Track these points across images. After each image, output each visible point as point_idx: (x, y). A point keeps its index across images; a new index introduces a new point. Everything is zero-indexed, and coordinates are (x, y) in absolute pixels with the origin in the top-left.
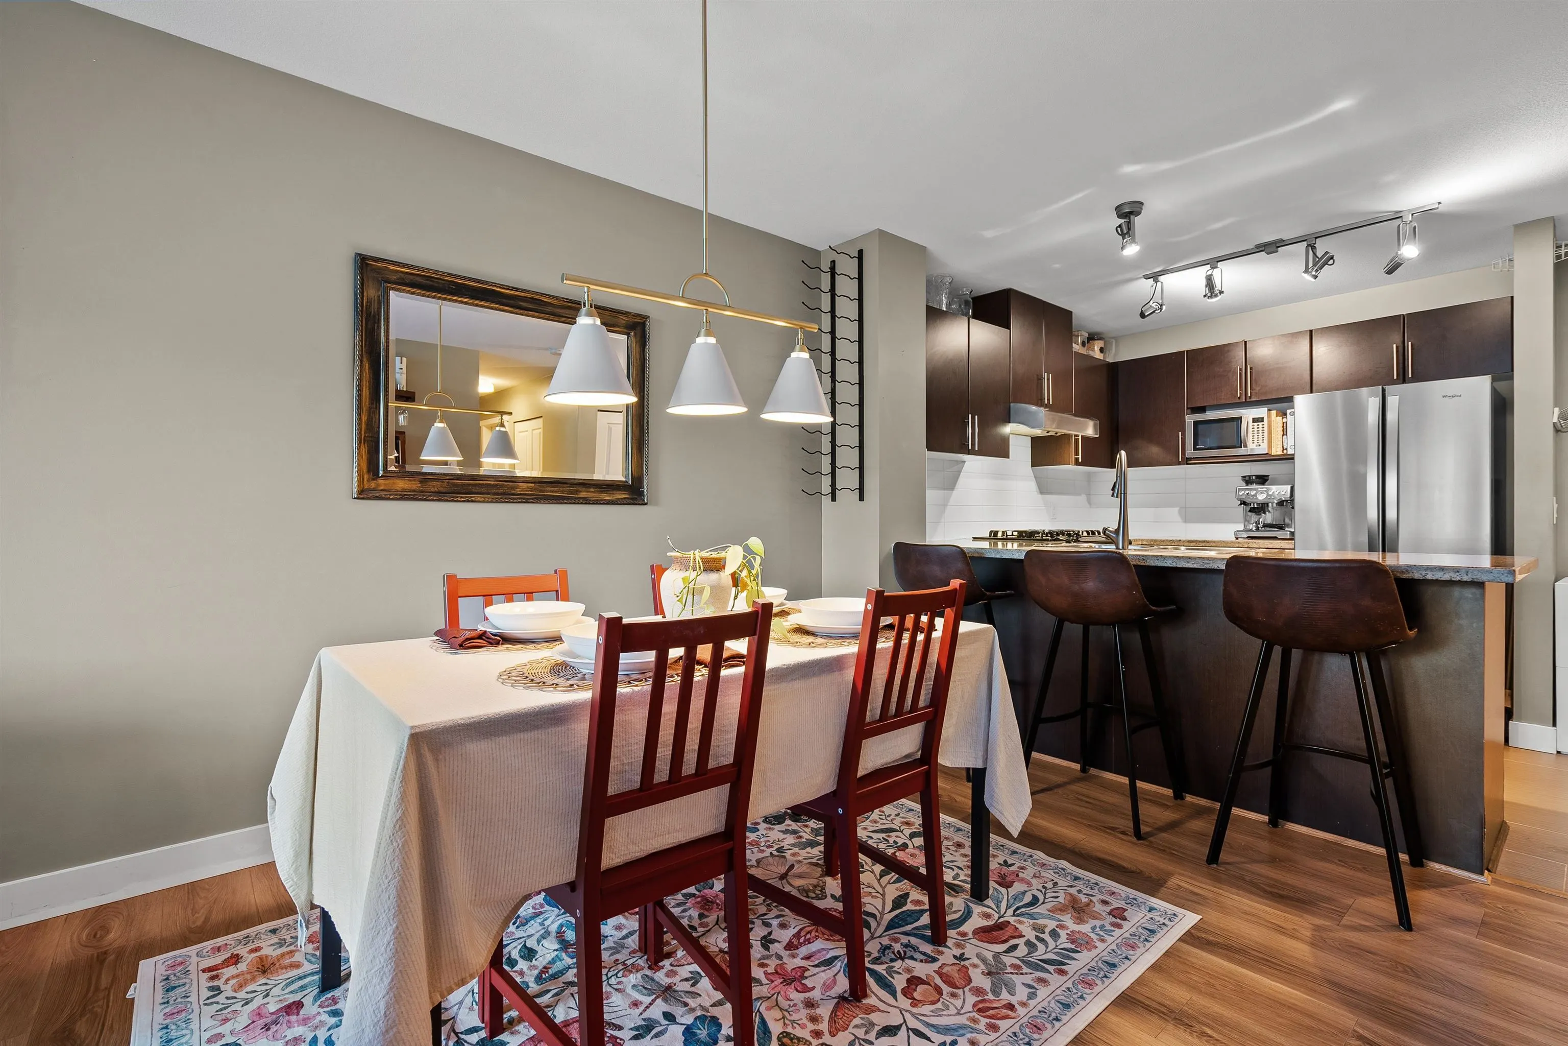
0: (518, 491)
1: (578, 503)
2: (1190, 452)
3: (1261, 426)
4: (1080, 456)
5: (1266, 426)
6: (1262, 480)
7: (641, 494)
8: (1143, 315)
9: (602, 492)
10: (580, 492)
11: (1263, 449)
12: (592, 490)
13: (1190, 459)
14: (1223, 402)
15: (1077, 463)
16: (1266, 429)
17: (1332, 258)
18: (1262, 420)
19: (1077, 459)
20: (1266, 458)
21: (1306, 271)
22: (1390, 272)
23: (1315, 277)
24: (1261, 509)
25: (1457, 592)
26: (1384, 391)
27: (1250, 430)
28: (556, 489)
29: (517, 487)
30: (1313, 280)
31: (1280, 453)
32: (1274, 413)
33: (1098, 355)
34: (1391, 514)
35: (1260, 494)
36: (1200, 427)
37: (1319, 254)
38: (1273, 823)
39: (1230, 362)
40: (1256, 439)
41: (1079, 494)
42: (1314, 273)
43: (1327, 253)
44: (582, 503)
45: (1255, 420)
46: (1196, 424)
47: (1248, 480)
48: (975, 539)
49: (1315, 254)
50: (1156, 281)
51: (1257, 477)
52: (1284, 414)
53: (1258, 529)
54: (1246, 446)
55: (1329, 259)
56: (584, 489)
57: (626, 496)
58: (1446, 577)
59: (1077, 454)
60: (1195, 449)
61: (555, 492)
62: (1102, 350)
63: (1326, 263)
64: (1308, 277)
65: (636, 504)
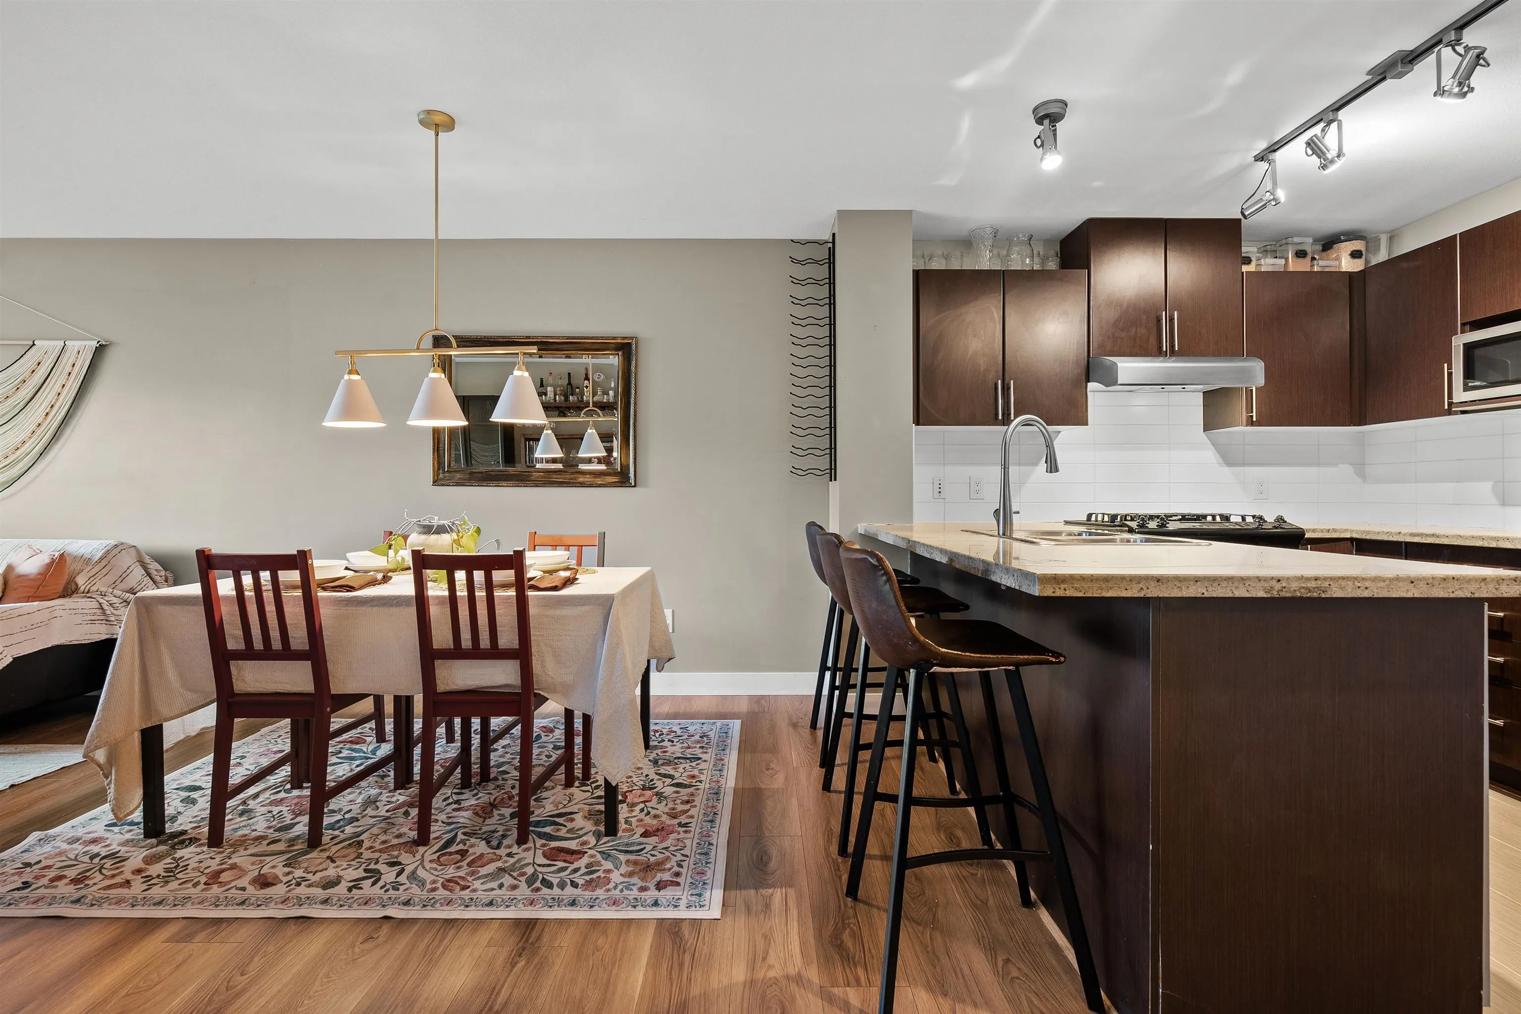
0: (533, 478)
1: (575, 487)
4: (1256, 414)
7: (628, 479)
9: (596, 477)
10: (578, 478)
12: (588, 476)
15: (1251, 423)
19: (1252, 418)
28: (559, 476)
29: (532, 476)
44: (578, 487)
48: (1067, 523)
50: (1270, 162)
56: (581, 476)
57: (617, 480)
59: (1251, 410)
61: (559, 478)
65: (624, 487)
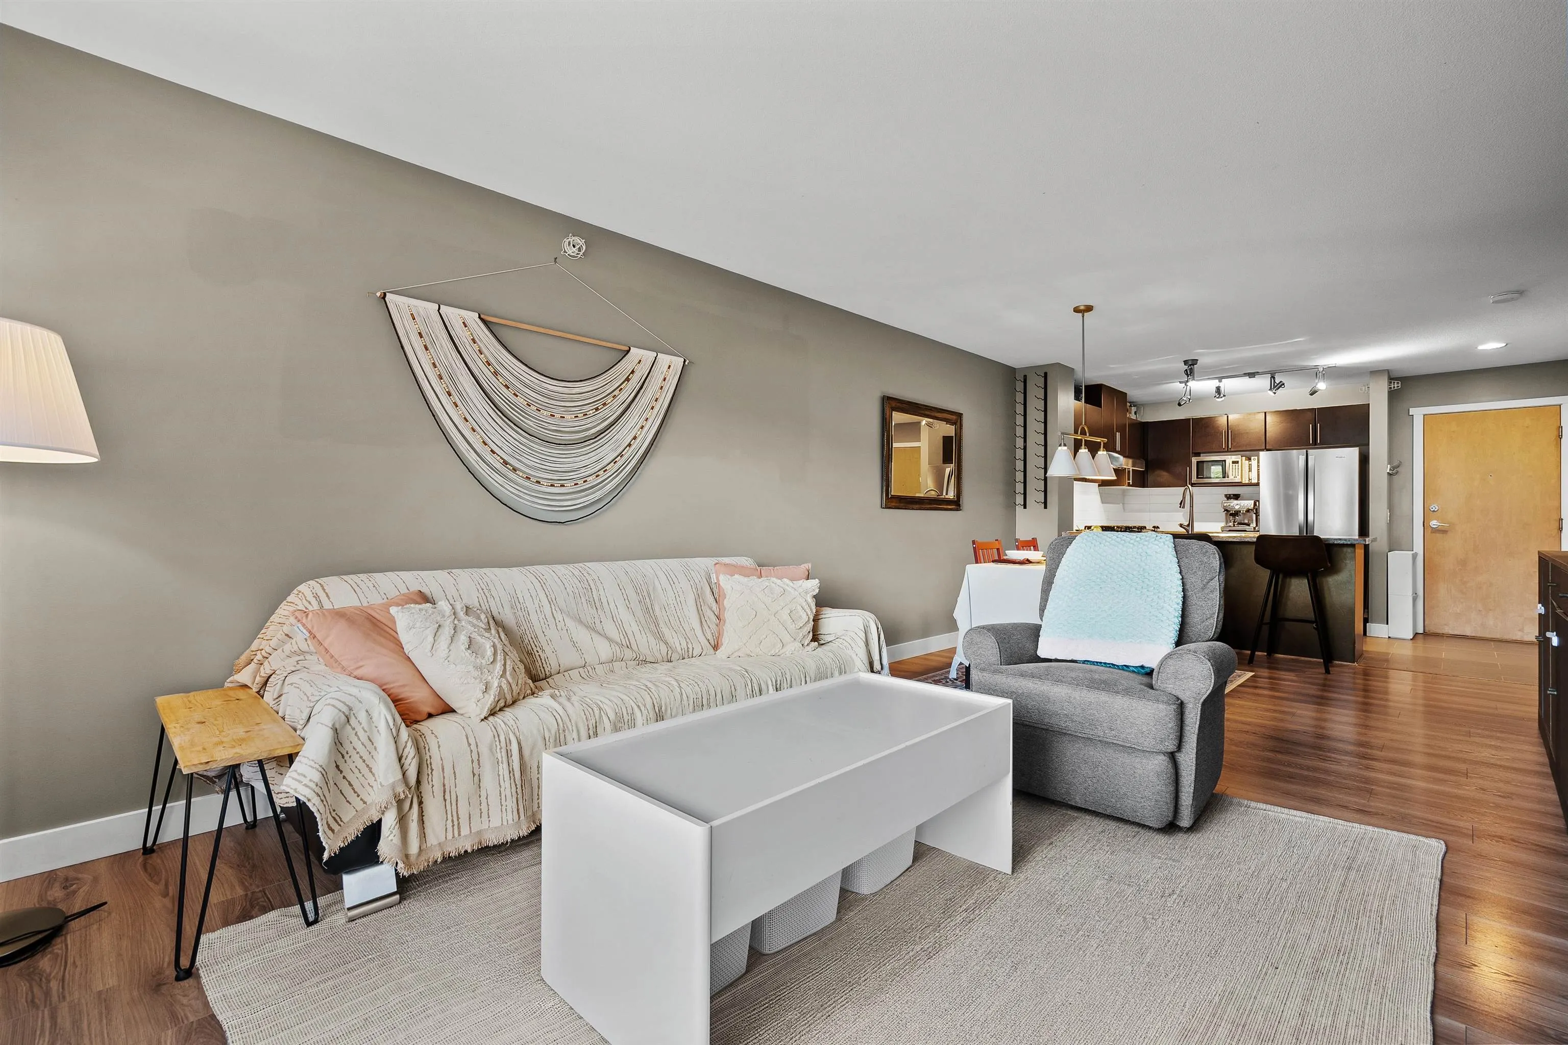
0: (925, 504)
2: (1194, 479)
3: (1237, 466)
4: (1131, 481)
5: (1240, 466)
6: (1237, 497)
7: (959, 505)
8: (1179, 405)
9: (948, 504)
11: (1238, 480)
12: (945, 503)
13: (1195, 484)
14: (1215, 450)
15: (1129, 485)
16: (1240, 467)
17: (1283, 384)
18: (1237, 462)
19: (1129, 483)
20: (1239, 484)
21: (1271, 389)
22: (1311, 394)
23: (1275, 393)
24: (1236, 513)
25: (1345, 549)
26: (1307, 451)
27: (1231, 466)
29: (924, 502)
30: (1273, 395)
31: (1247, 482)
32: (1244, 458)
33: (1133, 417)
34: (1310, 518)
35: (1236, 505)
36: (1200, 464)
37: (1277, 382)
38: (1269, 654)
39: (1218, 427)
40: (1234, 474)
41: (1119, 504)
42: (1274, 391)
43: (1281, 382)
45: (1234, 462)
46: (1198, 462)
47: (1229, 497)
49: (1274, 381)
50: (1186, 385)
51: (1234, 495)
52: (1250, 459)
53: (1234, 526)
54: (1228, 477)
55: (1281, 385)
56: (943, 503)
57: (955, 506)
58: (1342, 542)
59: (1129, 480)
60: (1197, 478)
61: (935, 504)
62: (1135, 413)
63: (1281, 386)
64: (1271, 393)
65: (957, 510)
